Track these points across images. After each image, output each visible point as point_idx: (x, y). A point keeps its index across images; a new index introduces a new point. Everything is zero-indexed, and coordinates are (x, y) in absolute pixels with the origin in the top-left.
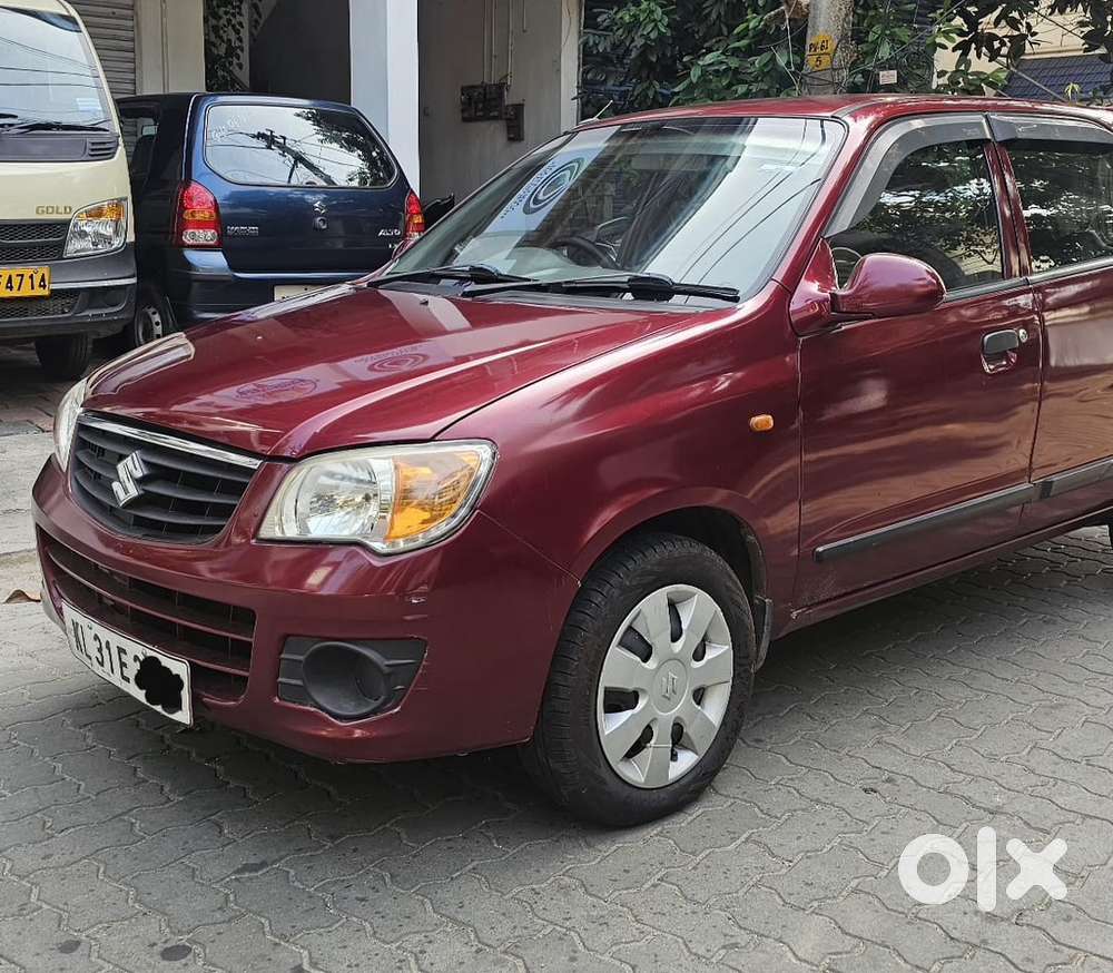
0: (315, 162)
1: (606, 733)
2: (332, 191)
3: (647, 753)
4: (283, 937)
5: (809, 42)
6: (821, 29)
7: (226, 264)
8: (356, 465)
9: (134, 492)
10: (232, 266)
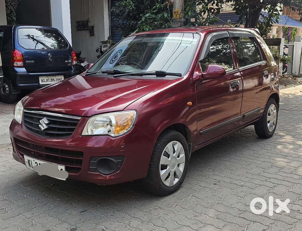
0: (44, 42)
1: (161, 174)
2: (49, 50)
3: (169, 179)
4: (97, 224)
5: (174, 11)
6: (177, 8)
7: (26, 71)
8: (103, 117)
9: (45, 127)
10: (28, 71)
